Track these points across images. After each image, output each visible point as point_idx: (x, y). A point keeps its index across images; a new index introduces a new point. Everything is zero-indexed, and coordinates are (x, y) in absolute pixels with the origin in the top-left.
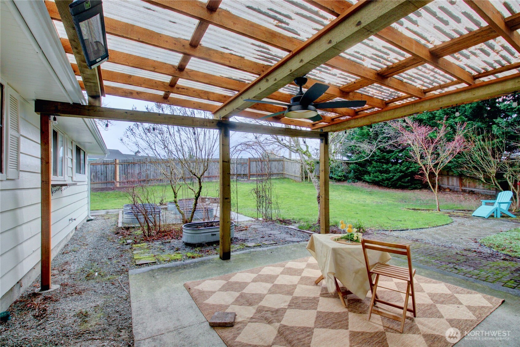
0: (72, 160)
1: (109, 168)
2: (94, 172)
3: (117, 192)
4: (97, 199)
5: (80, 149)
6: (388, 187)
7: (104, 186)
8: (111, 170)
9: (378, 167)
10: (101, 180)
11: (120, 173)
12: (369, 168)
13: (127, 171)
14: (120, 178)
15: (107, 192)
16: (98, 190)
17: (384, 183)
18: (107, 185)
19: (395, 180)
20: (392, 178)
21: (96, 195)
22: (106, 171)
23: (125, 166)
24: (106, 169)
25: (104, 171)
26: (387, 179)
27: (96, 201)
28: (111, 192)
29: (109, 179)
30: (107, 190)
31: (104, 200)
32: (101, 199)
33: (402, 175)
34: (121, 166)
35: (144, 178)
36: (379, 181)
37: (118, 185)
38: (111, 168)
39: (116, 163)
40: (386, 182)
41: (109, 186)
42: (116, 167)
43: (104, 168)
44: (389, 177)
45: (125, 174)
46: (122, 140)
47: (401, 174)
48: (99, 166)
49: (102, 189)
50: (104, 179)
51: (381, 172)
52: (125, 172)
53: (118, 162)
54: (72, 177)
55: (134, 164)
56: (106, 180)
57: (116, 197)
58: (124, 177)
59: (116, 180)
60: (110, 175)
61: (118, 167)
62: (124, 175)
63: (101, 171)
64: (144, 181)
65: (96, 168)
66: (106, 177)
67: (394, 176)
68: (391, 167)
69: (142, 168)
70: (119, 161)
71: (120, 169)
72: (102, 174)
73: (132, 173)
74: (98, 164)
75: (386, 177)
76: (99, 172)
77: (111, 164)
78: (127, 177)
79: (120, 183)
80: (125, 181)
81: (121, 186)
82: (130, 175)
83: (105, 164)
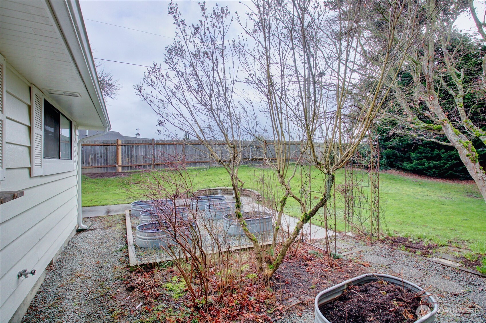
0: (30, 129)
1: (110, 150)
2: (92, 154)
3: (119, 178)
4: (96, 187)
5: (60, 113)
6: (433, 176)
7: (104, 171)
8: (113, 152)
9: (425, 153)
10: (101, 164)
11: (122, 155)
12: (412, 153)
13: (131, 154)
14: (122, 161)
15: (107, 179)
16: (97, 176)
17: (429, 172)
18: (107, 170)
19: (446, 168)
20: (444, 166)
21: (94, 182)
22: (107, 153)
23: (128, 148)
24: (107, 151)
25: (104, 153)
26: (435, 167)
27: (93, 190)
28: (112, 178)
29: (110, 163)
30: (107, 176)
31: (104, 190)
32: (100, 187)
33: (457, 163)
34: (123, 147)
35: (150, 162)
36: (424, 169)
37: (120, 170)
38: (112, 150)
39: (118, 144)
40: (433, 170)
41: (110, 171)
42: (118, 149)
43: (104, 150)
44: (438, 164)
45: (128, 157)
46: (139, 89)
47: (455, 162)
48: (99, 147)
49: (102, 175)
50: (104, 163)
51: (429, 159)
52: (128, 154)
53: (120, 142)
54: (30, 169)
55: (138, 146)
56: (107, 164)
57: (118, 185)
58: (127, 161)
59: (118, 164)
60: (111, 157)
61: (120, 148)
62: (127, 159)
63: (101, 154)
64: (150, 165)
65: (95, 149)
66: (107, 160)
67: (445, 164)
68: (443, 153)
69: (148, 150)
70: (122, 142)
71: (122, 151)
72: (101, 157)
73: (136, 156)
74: (98, 145)
75: (434, 164)
76: (98, 154)
77: (112, 144)
78: (131, 161)
79: (123, 167)
80: (128, 165)
81: (124, 171)
82: (134, 159)
83: (105, 145)
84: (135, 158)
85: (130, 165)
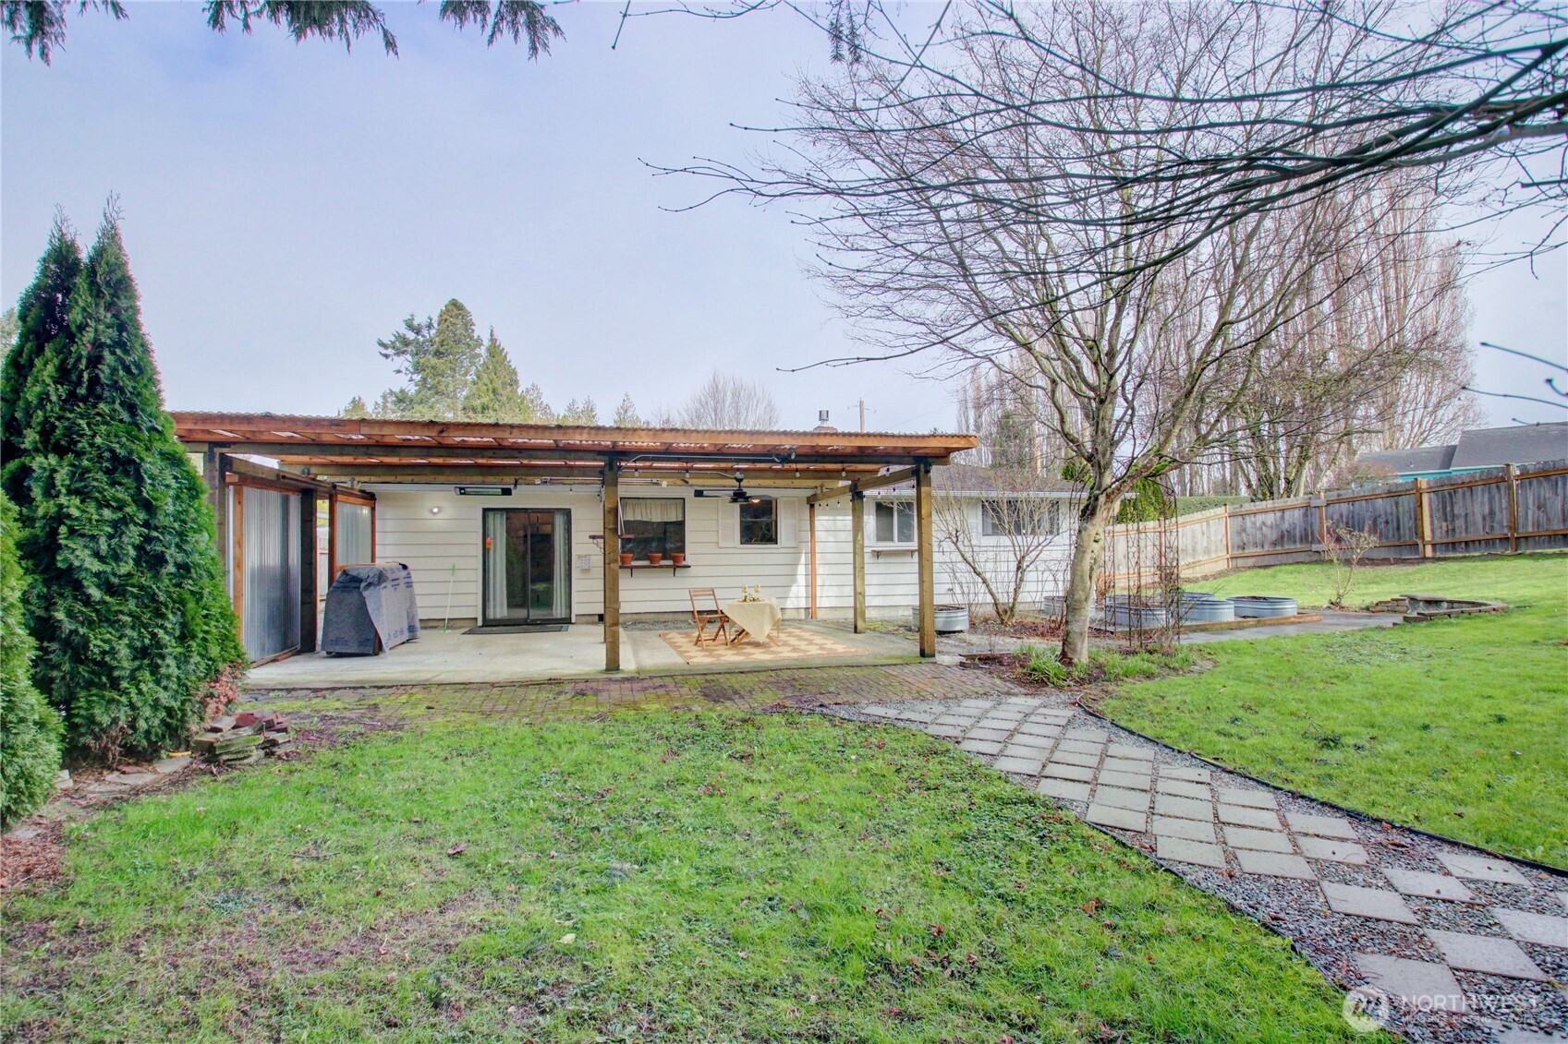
1: (1403, 505)
2: (1369, 518)
8: (1410, 511)
10: (1387, 538)
11: (1432, 516)
13: (1452, 510)
14: (1433, 531)
22: (1398, 512)
24: (1397, 507)
25: (1392, 515)
29: (1406, 534)
34: (1433, 495)
35: (1504, 531)
37: (1429, 552)
38: (1409, 504)
39: (1419, 490)
42: (1420, 501)
43: (1391, 507)
45: (1446, 520)
48: (1380, 501)
50: (1394, 536)
52: (1446, 512)
53: (1425, 483)
55: (1470, 488)
56: (1399, 538)
58: (1445, 528)
59: (1423, 537)
60: (1407, 523)
61: (1425, 498)
62: (1444, 524)
63: (1386, 515)
64: (1504, 539)
65: (1374, 507)
66: (1398, 529)
69: (1496, 498)
70: (1428, 482)
71: (1431, 506)
72: (1387, 522)
73: (1466, 516)
74: (1379, 496)
76: (1380, 516)
77: (1406, 492)
78: (1454, 530)
79: (1434, 545)
80: (1445, 540)
81: (1438, 555)
82: (1460, 523)
83: (1393, 494)
84: (1462, 520)
85: (1450, 539)
